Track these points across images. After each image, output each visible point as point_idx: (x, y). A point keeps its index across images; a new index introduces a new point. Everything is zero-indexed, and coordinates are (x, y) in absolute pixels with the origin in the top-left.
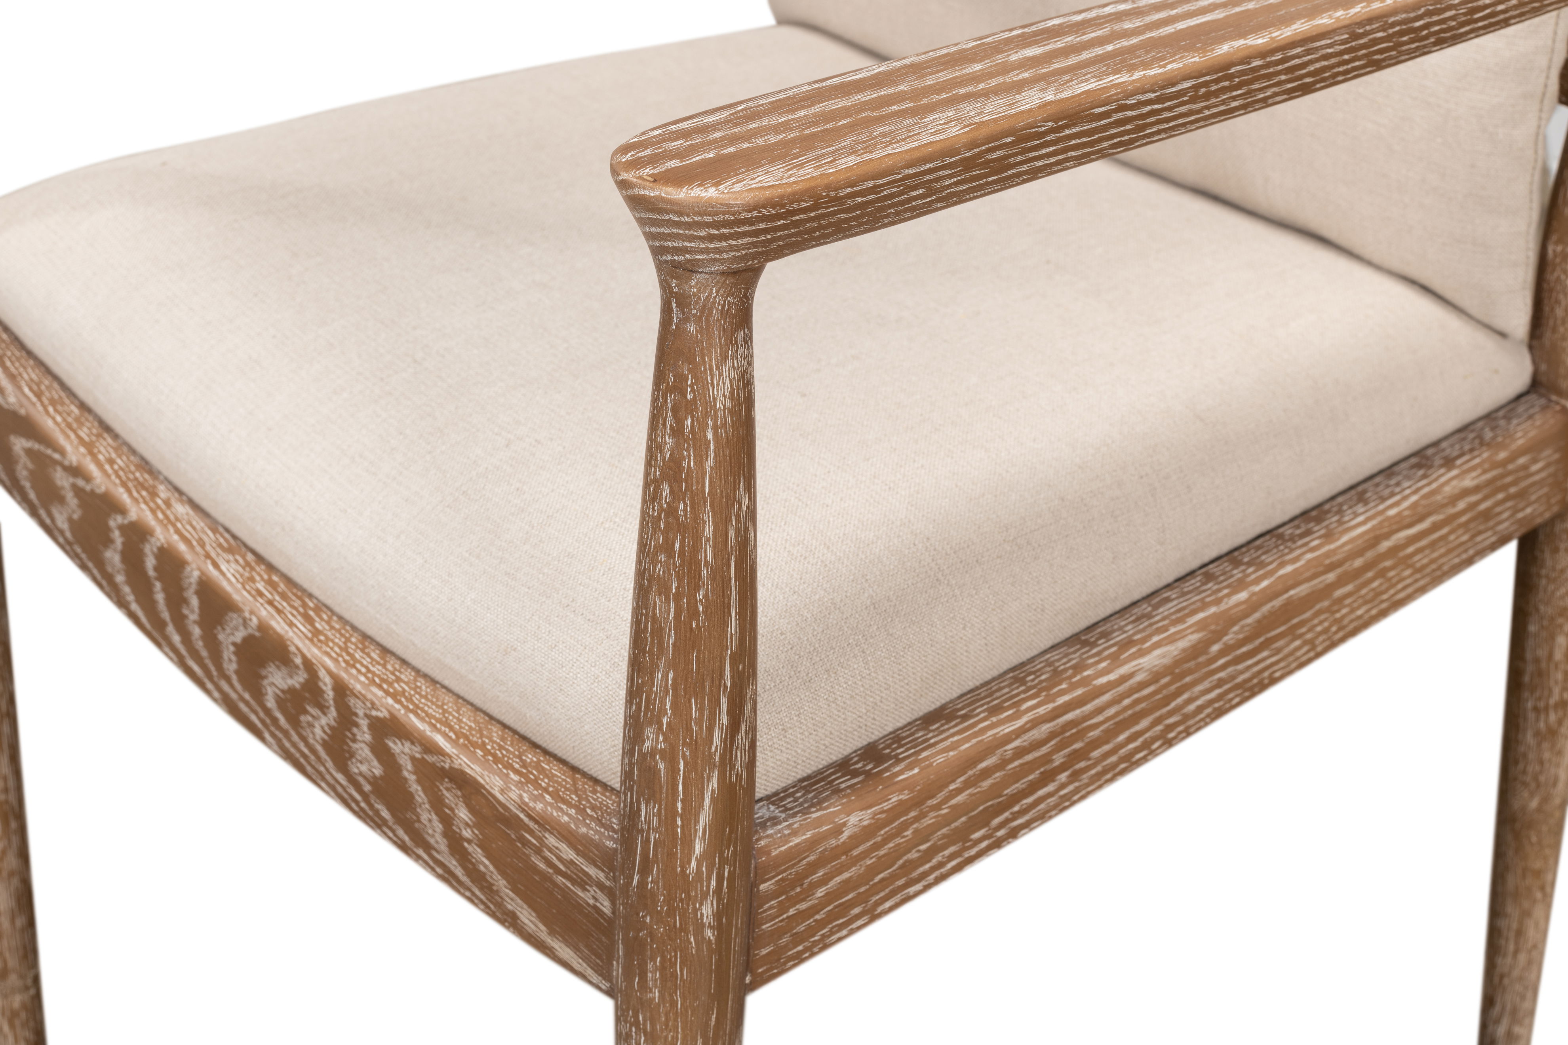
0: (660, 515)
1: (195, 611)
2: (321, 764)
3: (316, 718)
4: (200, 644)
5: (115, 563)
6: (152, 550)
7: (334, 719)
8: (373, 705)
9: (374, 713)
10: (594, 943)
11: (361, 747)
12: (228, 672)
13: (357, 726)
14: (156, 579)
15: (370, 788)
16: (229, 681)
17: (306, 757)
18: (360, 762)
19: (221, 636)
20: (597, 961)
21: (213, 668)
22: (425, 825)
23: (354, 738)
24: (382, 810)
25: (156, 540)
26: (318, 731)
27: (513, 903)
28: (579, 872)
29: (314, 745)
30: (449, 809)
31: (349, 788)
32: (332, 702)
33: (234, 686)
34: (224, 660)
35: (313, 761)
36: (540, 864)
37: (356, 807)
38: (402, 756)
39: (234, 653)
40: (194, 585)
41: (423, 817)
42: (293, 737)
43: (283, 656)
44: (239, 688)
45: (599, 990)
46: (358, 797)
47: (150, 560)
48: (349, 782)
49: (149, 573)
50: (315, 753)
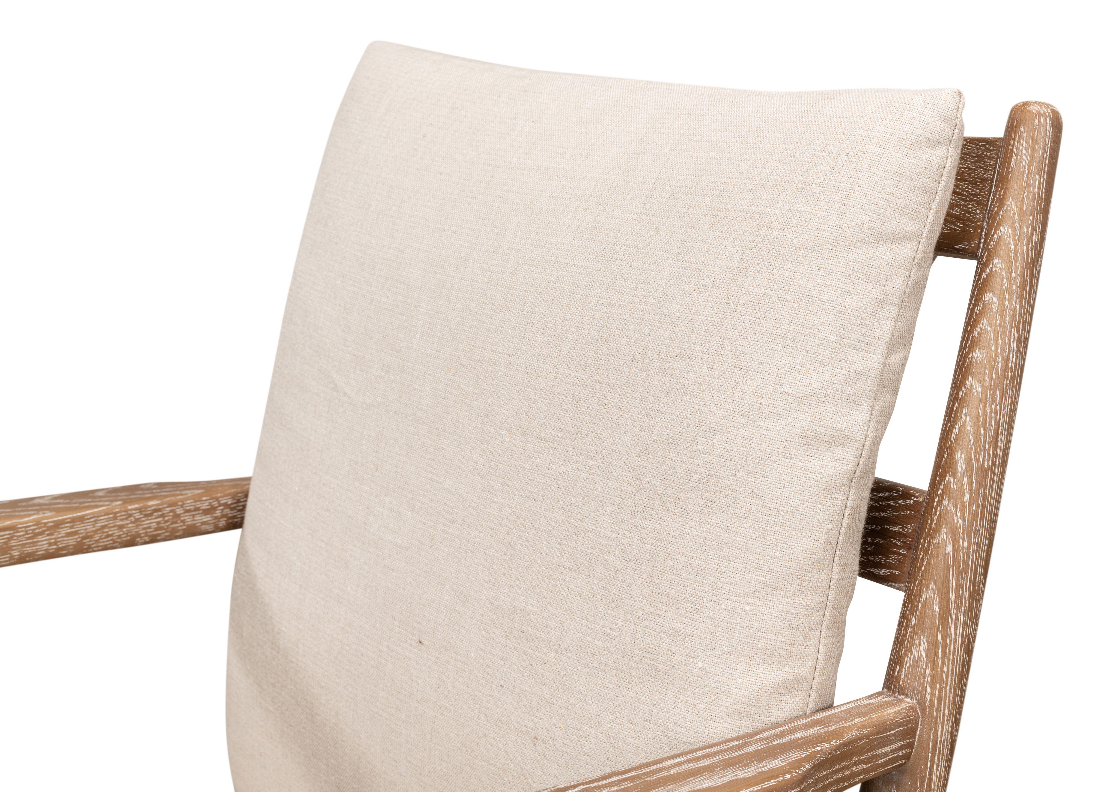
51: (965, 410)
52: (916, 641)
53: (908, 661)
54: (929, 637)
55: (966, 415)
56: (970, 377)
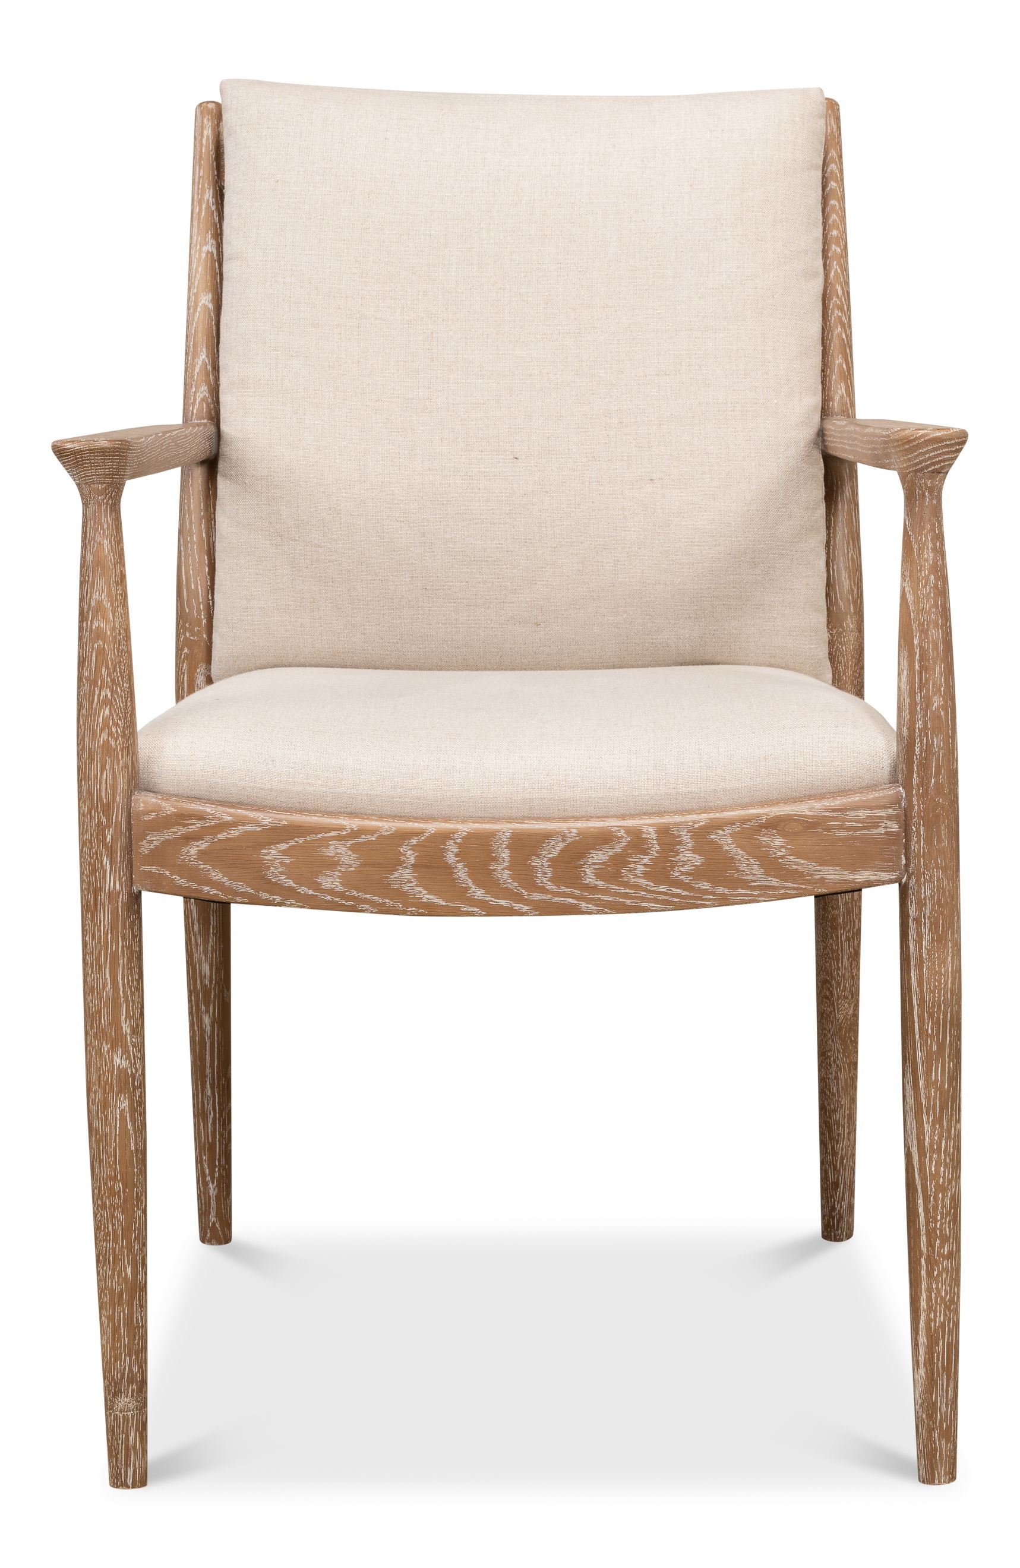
0: (930, 590)
1: (504, 861)
2: (642, 891)
3: (638, 862)
4: (510, 881)
5: (404, 877)
6: (455, 843)
7: (657, 852)
8: (694, 822)
9: (696, 826)
10: (886, 854)
11: (684, 856)
12: (541, 885)
13: (680, 843)
14: (458, 862)
15: (691, 878)
16: (543, 890)
17: (626, 896)
18: (682, 866)
19: (535, 862)
20: (889, 864)
21: (523, 891)
22: (743, 871)
23: (677, 853)
24: (703, 885)
25: (460, 833)
26: (640, 870)
27: (821, 873)
28: (874, 819)
29: (635, 882)
30: (765, 847)
31: (671, 890)
32: (655, 842)
33: (548, 890)
34: (537, 877)
35: (634, 893)
36: (843, 834)
37: (675, 900)
38: (724, 838)
39: (549, 866)
40: (505, 843)
41: (742, 866)
42: (613, 889)
43: (605, 838)
44: (554, 888)
45: (891, 882)
46: (679, 891)
47: (452, 852)
48: (670, 886)
49: (450, 861)
50: (636, 887)
51: (835, 263)
53: (837, 398)
55: (836, 265)
56: (833, 246)
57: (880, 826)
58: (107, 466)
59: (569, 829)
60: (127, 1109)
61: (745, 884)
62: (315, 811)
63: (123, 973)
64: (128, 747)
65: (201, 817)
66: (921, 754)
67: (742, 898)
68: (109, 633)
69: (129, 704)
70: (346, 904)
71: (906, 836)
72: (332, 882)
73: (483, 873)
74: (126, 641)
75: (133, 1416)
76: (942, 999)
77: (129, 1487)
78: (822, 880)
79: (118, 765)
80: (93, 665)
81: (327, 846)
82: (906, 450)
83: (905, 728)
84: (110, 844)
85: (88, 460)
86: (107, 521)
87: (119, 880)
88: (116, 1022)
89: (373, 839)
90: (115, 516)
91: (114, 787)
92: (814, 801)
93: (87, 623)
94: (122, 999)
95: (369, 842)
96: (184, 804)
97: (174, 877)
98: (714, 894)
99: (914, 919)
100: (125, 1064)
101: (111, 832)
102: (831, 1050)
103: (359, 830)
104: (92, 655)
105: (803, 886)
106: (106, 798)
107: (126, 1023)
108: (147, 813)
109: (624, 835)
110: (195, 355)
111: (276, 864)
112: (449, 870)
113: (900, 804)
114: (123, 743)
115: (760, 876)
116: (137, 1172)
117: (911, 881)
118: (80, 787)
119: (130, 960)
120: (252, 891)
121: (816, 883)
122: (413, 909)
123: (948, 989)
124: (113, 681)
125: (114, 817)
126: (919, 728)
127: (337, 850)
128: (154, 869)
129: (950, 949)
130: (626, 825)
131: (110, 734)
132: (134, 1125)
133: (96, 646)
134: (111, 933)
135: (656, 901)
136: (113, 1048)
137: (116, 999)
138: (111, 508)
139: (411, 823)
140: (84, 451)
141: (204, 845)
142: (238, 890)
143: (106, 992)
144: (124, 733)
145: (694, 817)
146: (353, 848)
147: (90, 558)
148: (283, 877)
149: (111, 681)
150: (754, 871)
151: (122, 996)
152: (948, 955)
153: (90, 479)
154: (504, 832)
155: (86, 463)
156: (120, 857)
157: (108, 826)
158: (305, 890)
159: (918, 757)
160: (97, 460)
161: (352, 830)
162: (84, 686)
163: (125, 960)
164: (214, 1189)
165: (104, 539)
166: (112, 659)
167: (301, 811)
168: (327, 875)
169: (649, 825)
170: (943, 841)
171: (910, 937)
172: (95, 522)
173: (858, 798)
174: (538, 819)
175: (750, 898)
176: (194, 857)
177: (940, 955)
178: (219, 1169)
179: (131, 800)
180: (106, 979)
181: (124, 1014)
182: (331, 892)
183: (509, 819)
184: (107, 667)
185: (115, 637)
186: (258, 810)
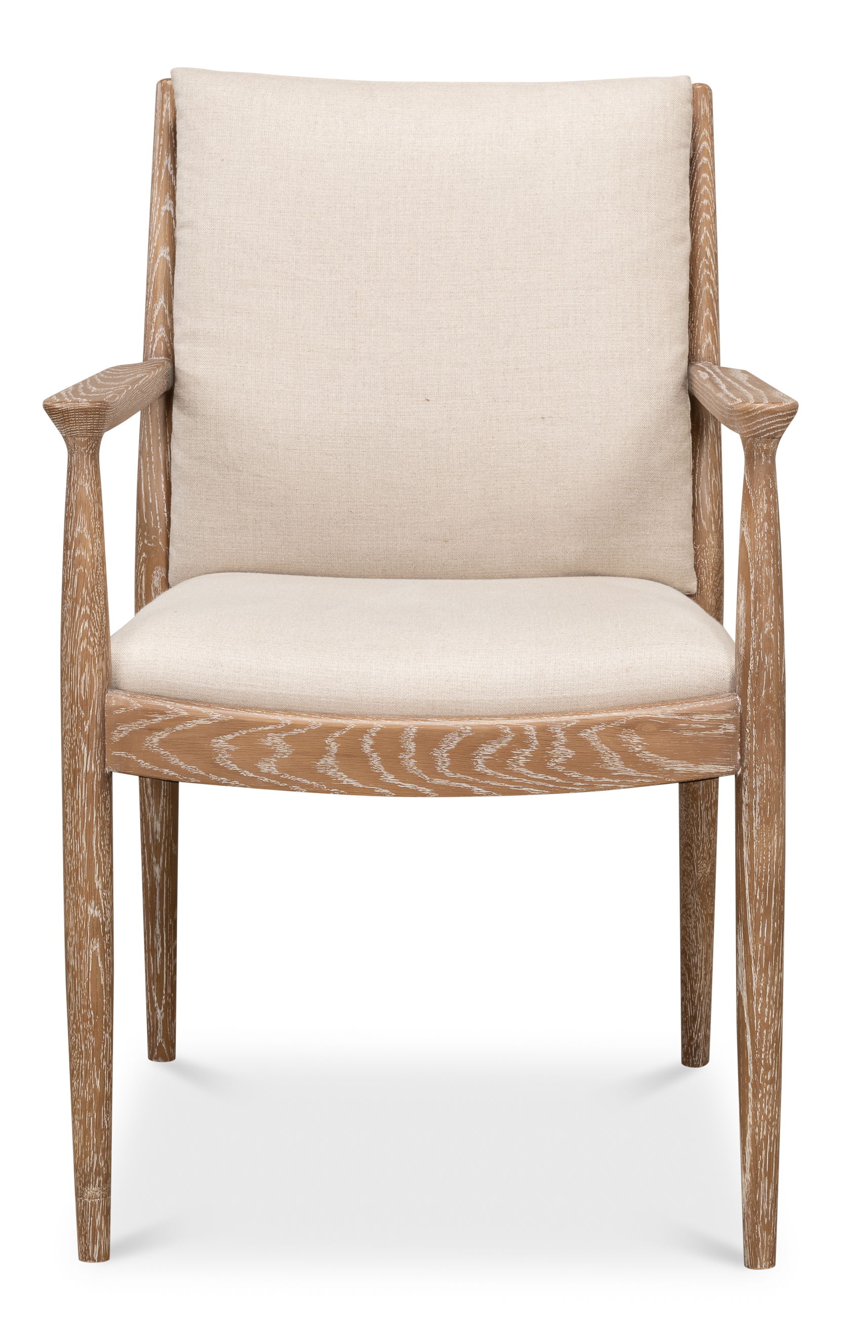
0: (764, 535)
1: (411, 752)
2: (524, 778)
3: (521, 754)
4: (415, 768)
5: (328, 764)
6: (371, 736)
7: (536, 746)
8: (567, 722)
9: (569, 725)
10: (725, 751)
11: (558, 750)
12: (441, 772)
13: (555, 739)
14: (373, 752)
15: (564, 768)
16: (442, 776)
17: (510, 782)
18: (557, 758)
19: (436, 753)
20: (727, 759)
21: (426, 777)
22: (607, 763)
23: (553, 748)
24: (574, 774)
25: (375, 728)
26: (522, 761)
27: (670, 766)
28: (714, 722)
29: (518, 771)
30: (625, 744)
31: (547, 778)
32: (535, 738)
33: (446, 776)
34: (438, 766)
35: (517, 780)
36: (689, 734)
37: (550, 786)
38: (591, 736)
39: (448, 757)
40: (412, 737)
41: (606, 759)
42: (500, 776)
43: (494, 734)
44: (451, 775)
45: (728, 773)
46: (554, 779)
47: (368, 744)
48: (547, 775)
49: (367, 752)
50: (519, 774)
52: (706, 336)
54: (711, 333)
55: (704, 229)
57: (720, 728)
58: (88, 422)
59: (464, 726)
60: (98, 950)
61: (608, 774)
62: (256, 708)
63: (96, 839)
64: (103, 654)
65: (162, 712)
66: (754, 670)
67: (605, 785)
68: (88, 560)
69: (104, 618)
70: (281, 785)
71: (741, 737)
72: (269, 767)
73: (393, 762)
74: (103, 567)
75: (99, 1203)
76: (769, 870)
77: (95, 1261)
78: (672, 771)
79: (95, 669)
80: (75, 586)
81: (266, 737)
82: (746, 419)
83: (742, 648)
84: (87, 733)
85: (73, 418)
86: (88, 468)
87: (94, 763)
88: (90, 880)
89: (304, 732)
90: (95, 463)
91: (91, 687)
92: (666, 706)
93: (71, 552)
94: (96, 861)
95: (300, 735)
96: (148, 701)
97: (139, 761)
98: (582, 781)
99: (747, 805)
100: (97, 913)
101: (88, 724)
102: (690, 903)
103: (291, 725)
104: (74, 578)
105: (656, 776)
106: (84, 695)
107: (98, 880)
108: (118, 708)
109: (509, 732)
110: (155, 300)
111: (224, 751)
112: (365, 758)
113: (737, 710)
114: (99, 650)
115: (620, 767)
116: (106, 1002)
117: (744, 774)
118: (62, 685)
119: (102, 829)
120: (203, 773)
121: (667, 774)
122: (336, 790)
123: (773, 862)
124: (91, 599)
125: (91, 711)
126: (753, 648)
127: (274, 741)
128: (123, 754)
129: (776, 830)
130: (511, 724)
131: (89, 643)
132: (103, 964)
133: (78, 570)
134: (87, 806)
135: (535, 786)
136: (88, 900)
137: (90, 860)
138: (91, 457)
139: (334, 719)
140: (70, 410)
141: (164, 735)
142: (192, 772)
143: (82, 854)
144: (100, 642)
145: (567, 718)
146: (287, 740)
147: (73, 498)
148: (229, 762)
149: (90, 600)
150: (616, 763)
151: (95, 858)
152: (774, 834)
153: (75, 433)
154: (411, 728)
155: (71, 420)
156: (96, 744)
157: (86, 718)
158: (247, 773)
159: (752, 672)
160: (81, 418)
161: (286, 724)
162: (68, 603)
163: (99, 828)
164: (161, 1014)
165: (85, 482)
166: (90, 581)
167: (244, 708)
168: (265, 761)
169: (531, 724)
170: (772, 741)
171: (743, 819)
172: (78, 469)
173: (702, 704)
174: (439, 717)
175: (612, 785)
176: (156, 744)
177: (768, 834)
178: (166, 997)
179: (105, 698)
180: (82, 844)
181: (97, 872)
182: (268, 775)
183: (416, 717)
184: (87, 588)
185: (94, 563)
186: (209, 707)
